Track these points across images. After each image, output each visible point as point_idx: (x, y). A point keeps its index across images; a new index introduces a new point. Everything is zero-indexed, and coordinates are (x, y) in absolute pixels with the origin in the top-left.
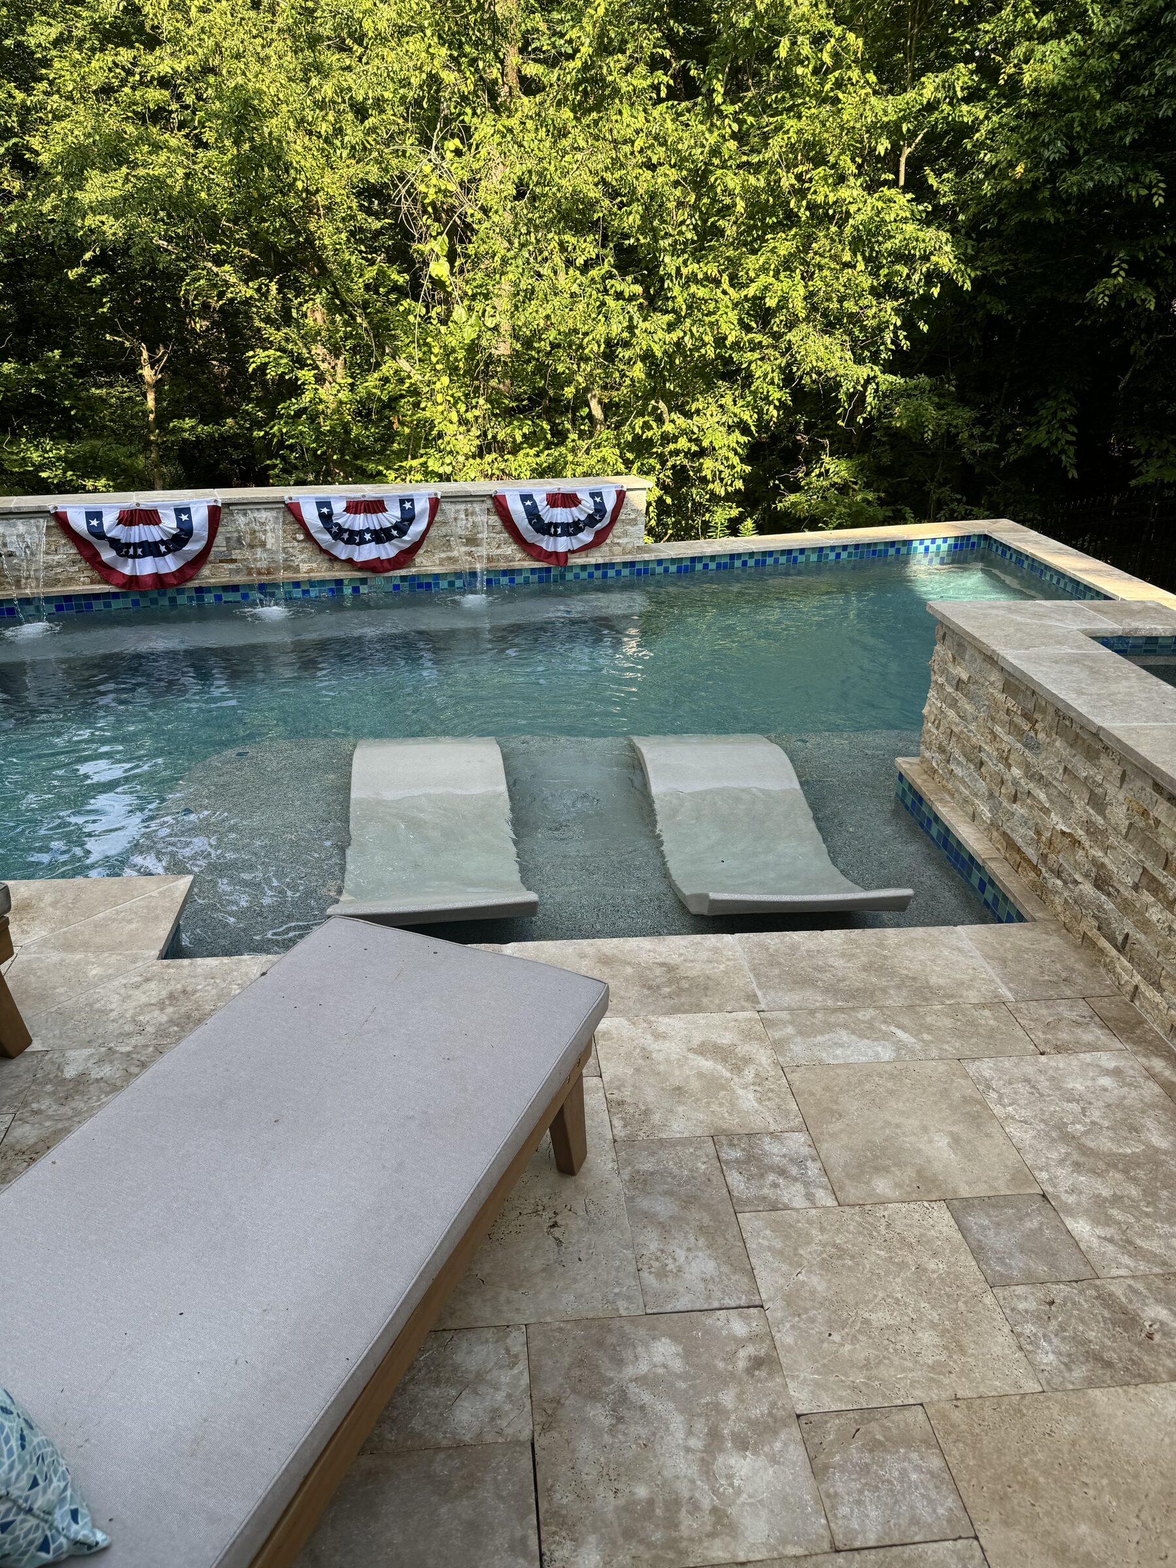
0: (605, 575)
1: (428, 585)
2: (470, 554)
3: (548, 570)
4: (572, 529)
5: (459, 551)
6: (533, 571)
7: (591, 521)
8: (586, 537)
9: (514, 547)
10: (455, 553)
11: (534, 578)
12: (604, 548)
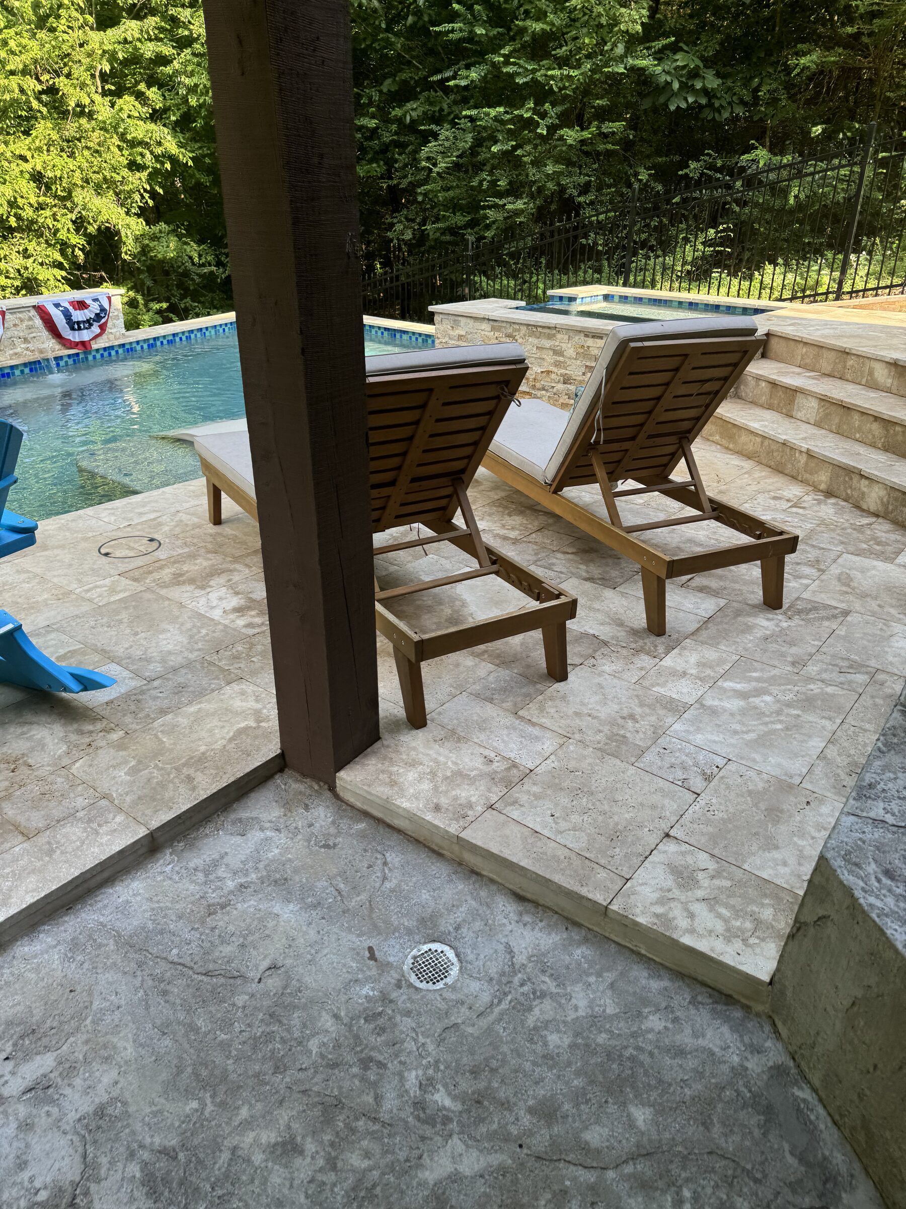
0: (110, 354)
1: (8, 374)
2: (27, 349)
3: (77, 355)
4: (89, 323)
5: (20, 347)
6: (69, 356)
7: (98, 317)
8: (96, 329)
9: (54, 341)
10: (19, 350)
11: (70, 362)
12: (104, 336)
